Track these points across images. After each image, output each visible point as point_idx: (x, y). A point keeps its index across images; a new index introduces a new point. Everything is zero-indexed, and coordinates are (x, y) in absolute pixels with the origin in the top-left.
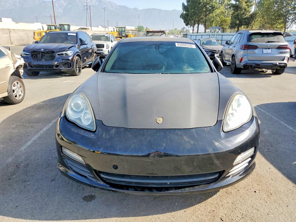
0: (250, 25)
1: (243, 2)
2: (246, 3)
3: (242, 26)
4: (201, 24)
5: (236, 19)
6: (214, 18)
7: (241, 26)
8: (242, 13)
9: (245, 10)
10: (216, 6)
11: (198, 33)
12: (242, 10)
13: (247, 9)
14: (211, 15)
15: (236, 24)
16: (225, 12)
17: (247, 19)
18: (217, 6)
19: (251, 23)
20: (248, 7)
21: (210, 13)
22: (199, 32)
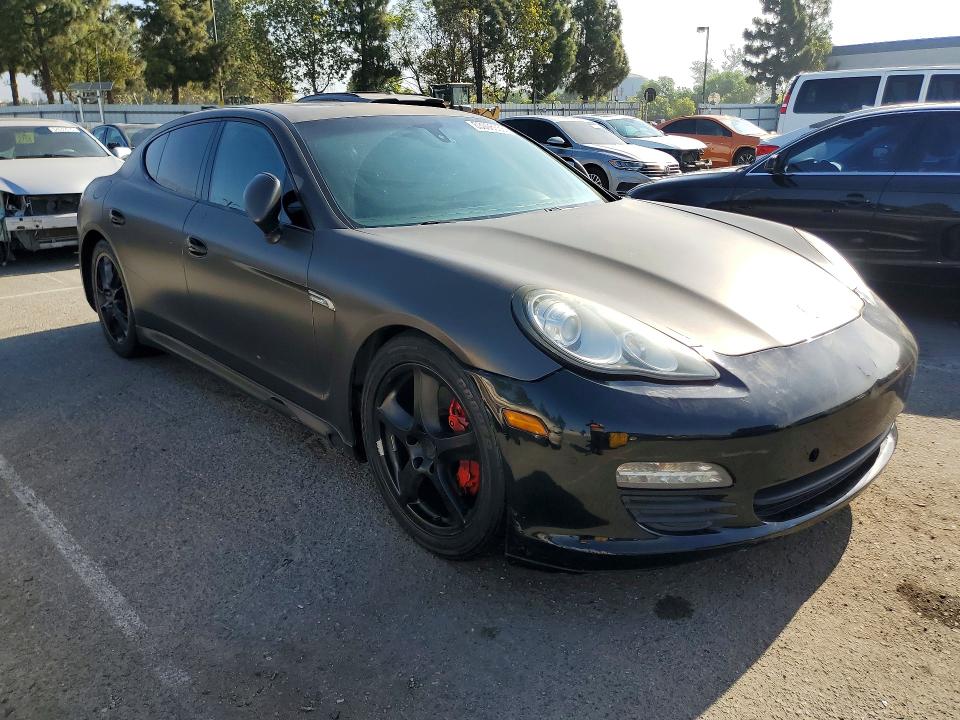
0: (215, 82)
1: (172, 6)
2: (183, 7)
3: (190, 84)
4: (24, 72)
5: (166, 61)
6: (74, 53)
7: (185, 85)
8: (179, 39)
9: (187, 33)
10: (75, 9)
11: (16, 102)
12: (177, 31)
13: (193, 30)
14: (59, 39)
15: (169, 77)
16: (113, 32)
17: (200, 61)
18: (78, 8)
19: (214, 75)
20: (195, 24)
21: (54, 33)
22: (20, 99)
